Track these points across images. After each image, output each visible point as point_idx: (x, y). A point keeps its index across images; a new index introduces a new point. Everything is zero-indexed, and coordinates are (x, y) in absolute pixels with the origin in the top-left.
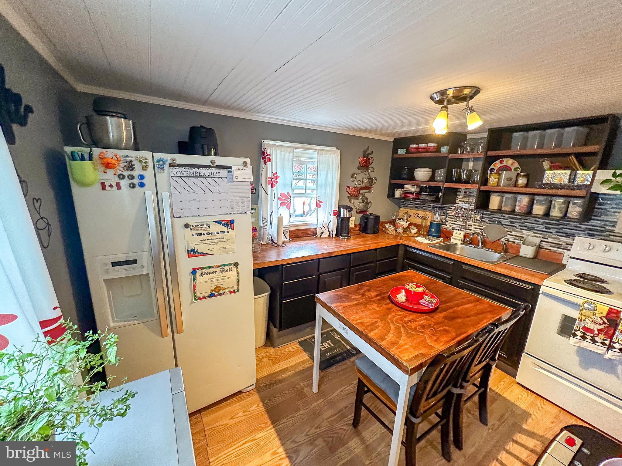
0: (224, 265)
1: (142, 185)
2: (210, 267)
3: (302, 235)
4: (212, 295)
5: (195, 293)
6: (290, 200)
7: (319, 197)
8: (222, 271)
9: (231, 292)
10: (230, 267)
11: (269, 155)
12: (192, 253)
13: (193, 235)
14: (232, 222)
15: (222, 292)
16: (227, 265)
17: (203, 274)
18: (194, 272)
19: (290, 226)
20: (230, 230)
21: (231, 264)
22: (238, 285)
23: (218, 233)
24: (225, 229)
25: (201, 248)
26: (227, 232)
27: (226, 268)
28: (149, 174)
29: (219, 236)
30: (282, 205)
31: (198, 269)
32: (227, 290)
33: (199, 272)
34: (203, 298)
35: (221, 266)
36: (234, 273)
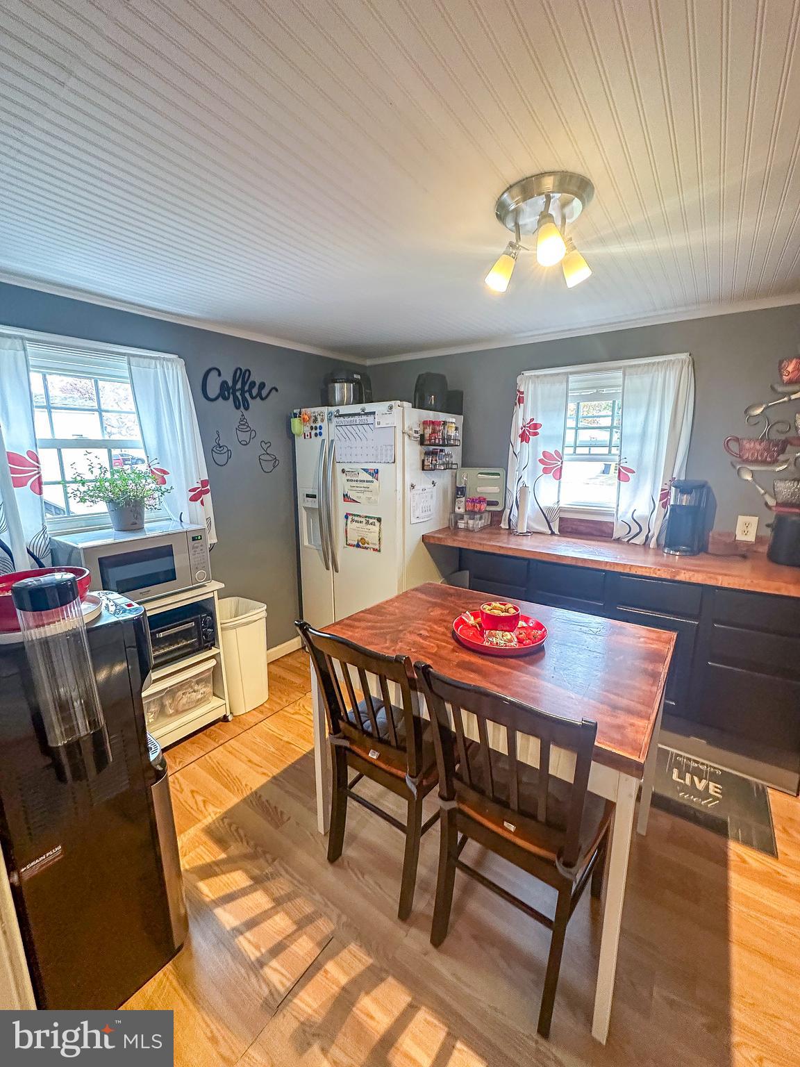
0: (369, 517)
1: (321, 434)
2: (358, 516)
3: (588, 530)
4: (358, 546)
5: (347, 537)
6: (559, 463)
7: (625, 460)
8: (367, 522)
9: (374, 550)
10: (374, 521)
11: (522, 393)
12: (346, 497)
13: (348, 480)
14: (377, 472)
15: (366, 545)
16: (371, 518)
17: (353, 521)
18: (346, 517)
19: (561, 510)
20: (374, 480)
21: (374, 518)
22: (380, 543)
23: (364, 481)
24: (370, 478)
25: (352, 495)
26: (372, 482)
27: (371, 521)
28: (324, 425)
29: (365, 484)
30: (546, 471)
31: (350, 514)
32: (370, 546)
33: (350, 518)
34: (351, 546)
35: (366, 517)
36: (376, 528)
